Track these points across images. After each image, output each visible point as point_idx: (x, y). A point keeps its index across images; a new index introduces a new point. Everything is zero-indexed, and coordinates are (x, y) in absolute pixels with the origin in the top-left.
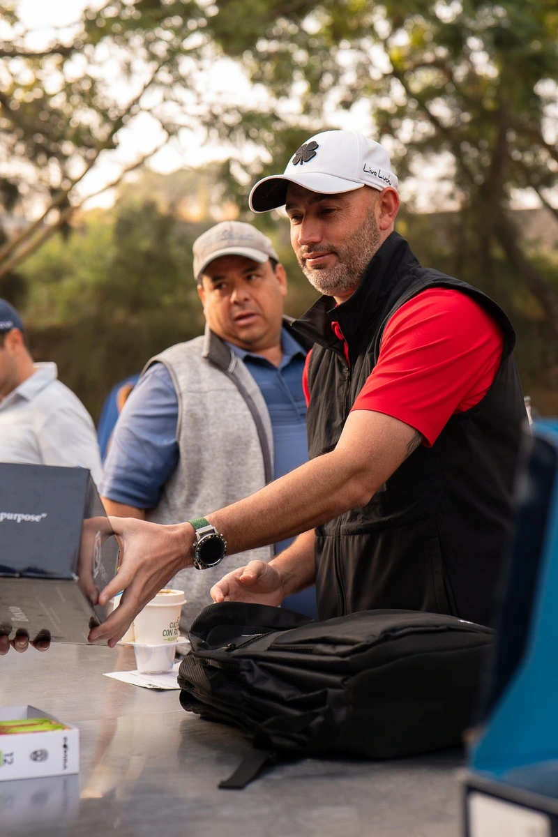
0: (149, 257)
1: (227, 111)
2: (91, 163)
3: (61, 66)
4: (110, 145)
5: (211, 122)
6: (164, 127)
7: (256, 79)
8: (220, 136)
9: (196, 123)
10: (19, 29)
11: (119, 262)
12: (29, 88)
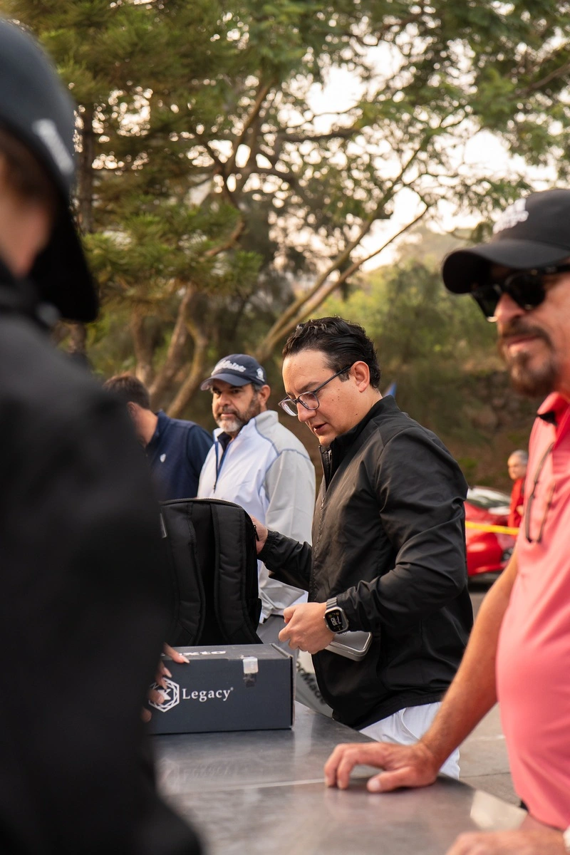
0: (419, 312)
1: (480, 181)
2: (366, 230)
3: (344, 146)
4: (381, 214)
5: (464, 193)
6: (422, 198)
7: (513, 150)
8: (471, 204)
9: (450, 194)
10: (308, 115)
11: (392, 317)
12: (317, 167)
